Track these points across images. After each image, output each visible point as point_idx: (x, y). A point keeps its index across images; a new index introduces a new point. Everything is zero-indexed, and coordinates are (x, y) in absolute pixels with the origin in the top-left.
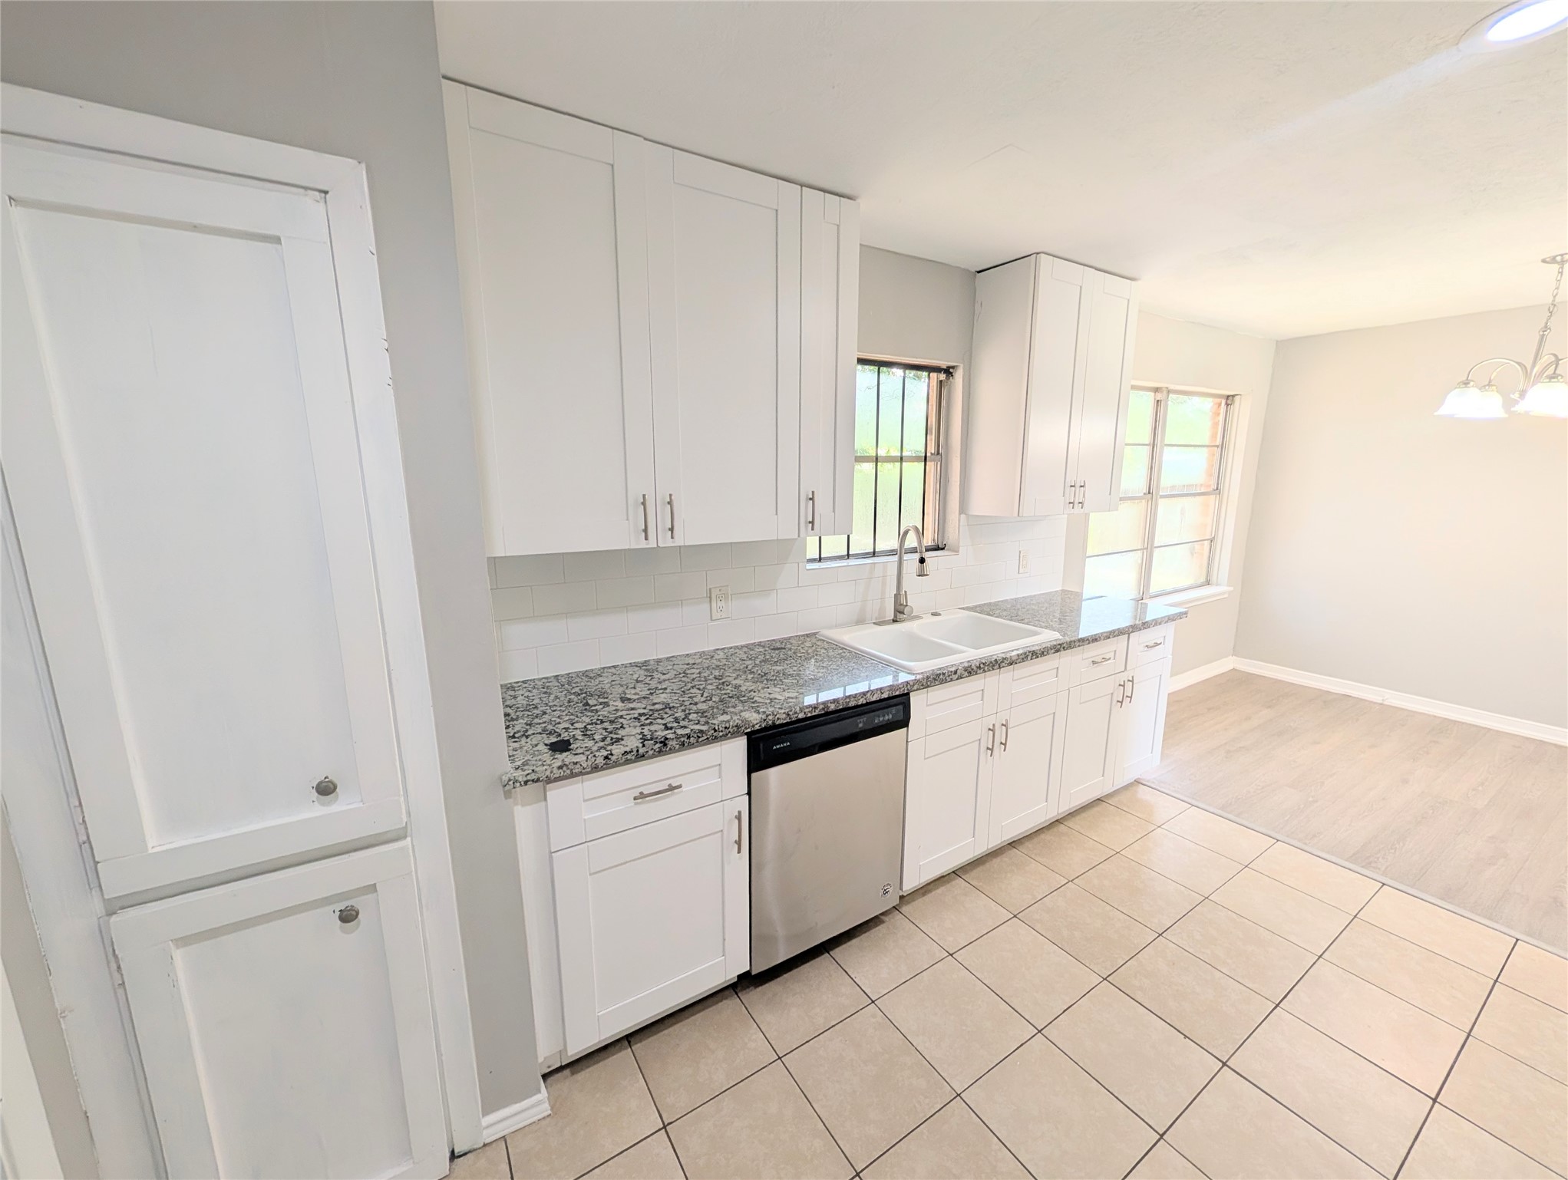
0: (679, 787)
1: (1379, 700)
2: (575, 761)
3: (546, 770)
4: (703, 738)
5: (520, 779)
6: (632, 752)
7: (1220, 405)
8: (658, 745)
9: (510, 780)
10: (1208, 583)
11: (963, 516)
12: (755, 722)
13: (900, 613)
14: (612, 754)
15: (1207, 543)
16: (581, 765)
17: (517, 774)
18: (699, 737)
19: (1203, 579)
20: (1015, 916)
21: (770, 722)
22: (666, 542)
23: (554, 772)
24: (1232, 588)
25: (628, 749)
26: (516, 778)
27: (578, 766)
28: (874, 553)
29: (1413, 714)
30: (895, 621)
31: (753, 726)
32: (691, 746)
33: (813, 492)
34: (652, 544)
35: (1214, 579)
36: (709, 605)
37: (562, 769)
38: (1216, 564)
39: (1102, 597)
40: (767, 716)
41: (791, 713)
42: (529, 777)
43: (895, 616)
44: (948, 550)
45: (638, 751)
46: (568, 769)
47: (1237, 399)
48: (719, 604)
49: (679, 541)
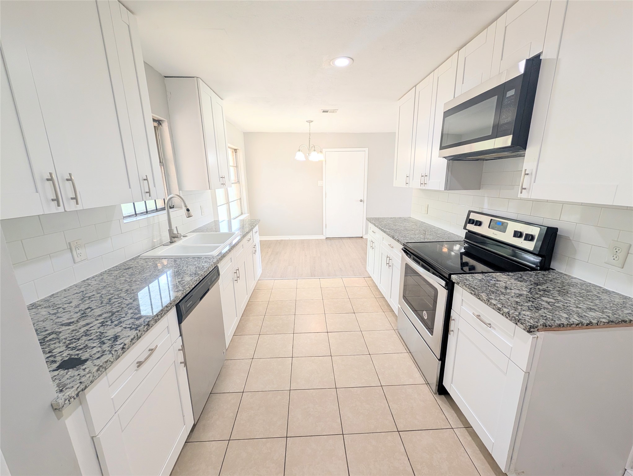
0: (157, 346)
1: (288, 239)
2: (106, 360)
3: (89, 377)
4: (163, 314)
5: (73, 395)
6: (135, 337)
7: (233, 152)
8: (146, 327)
9: (65, 400)
10: (242, 214)
11: (180, 191)
12: (180, 296)
13: (174, 237)
14: (125, 345)
15: (239, 200)
16: (110, 361)
17: (70, 392)
18: (162, 314)
19: (240, 213)
20: (260, 335)
21: (185, 294)
22: (71, 206)
23: (95, 375)
24: (249, 214)
25: (132, 337)
26: (70, 396)
27: (109, 362)
28: (147, 212)
29: (296, 240)
30: (171, 242)
31: (180, 298)
32: (159, 319)
33: (146, 176)
34: (61, 209)
35: (243, 213)
36: (71, 254)
37: (99, 370)
38: (243, 206)
39: (224, 220)
40: (183, 291)
41: (190, 286)
42: (79, 390)
43: (171, 239)
44: (176, 208)
45: (137, 335)
46: (103, 368)
47: (238, 150)
48: (78, 251)
49: (79, 207)
